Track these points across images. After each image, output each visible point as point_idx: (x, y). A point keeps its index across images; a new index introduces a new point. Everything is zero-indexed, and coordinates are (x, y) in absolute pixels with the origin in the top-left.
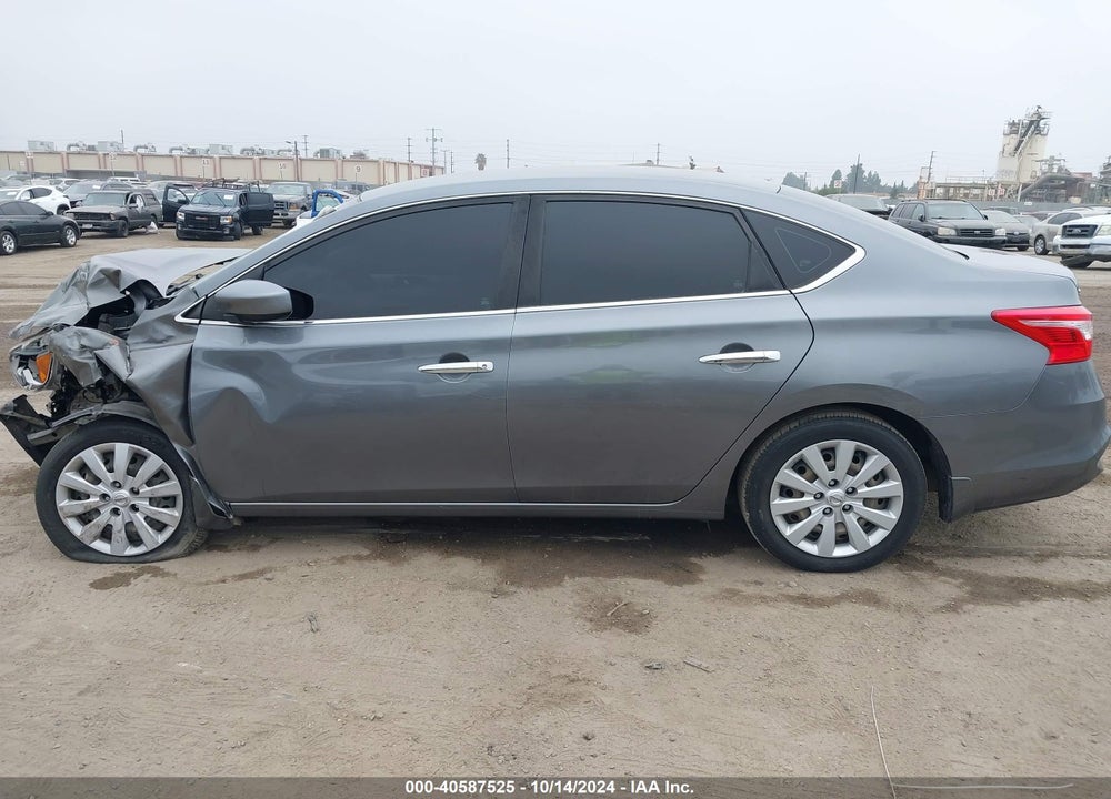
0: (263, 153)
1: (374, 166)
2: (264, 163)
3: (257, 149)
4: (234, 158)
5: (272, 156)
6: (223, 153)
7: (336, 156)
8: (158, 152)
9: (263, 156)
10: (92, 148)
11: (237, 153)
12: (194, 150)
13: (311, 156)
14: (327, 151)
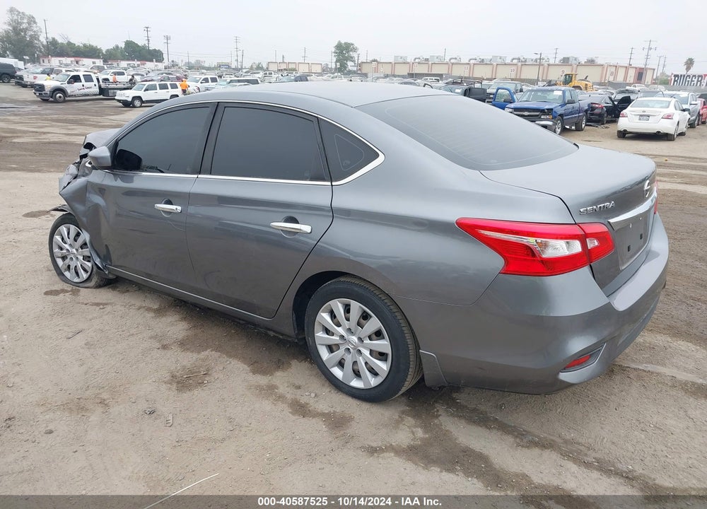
0: (526, 61)
1: (600, 68)
2: (524, 68)
3: (521, 58)
4: (505, 64)
5: (531, 63)
6: (499, 61)
7: (574, 62)
8: (462, 62)
9: (524, 63)
10: (427, 60)
11: (508, 61)
12: (483, 60)
13: (557, 62)
14: (568, 58)
